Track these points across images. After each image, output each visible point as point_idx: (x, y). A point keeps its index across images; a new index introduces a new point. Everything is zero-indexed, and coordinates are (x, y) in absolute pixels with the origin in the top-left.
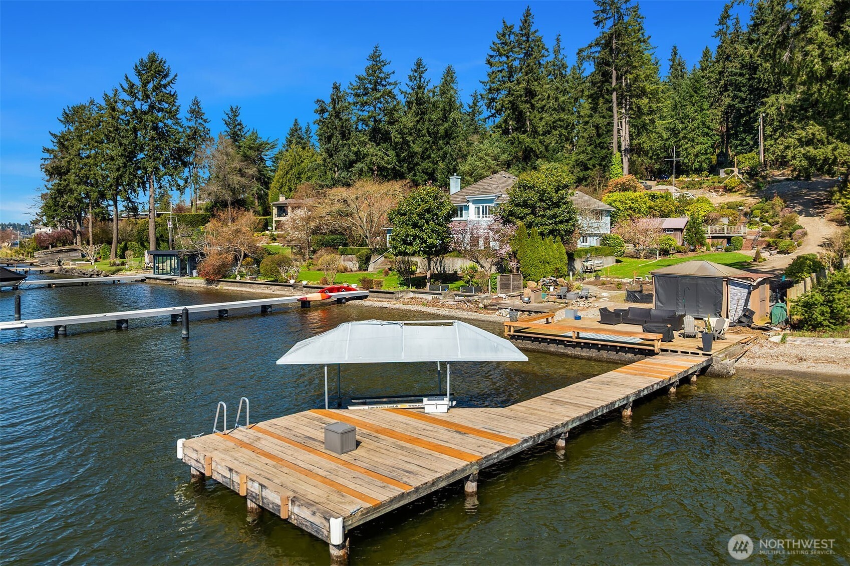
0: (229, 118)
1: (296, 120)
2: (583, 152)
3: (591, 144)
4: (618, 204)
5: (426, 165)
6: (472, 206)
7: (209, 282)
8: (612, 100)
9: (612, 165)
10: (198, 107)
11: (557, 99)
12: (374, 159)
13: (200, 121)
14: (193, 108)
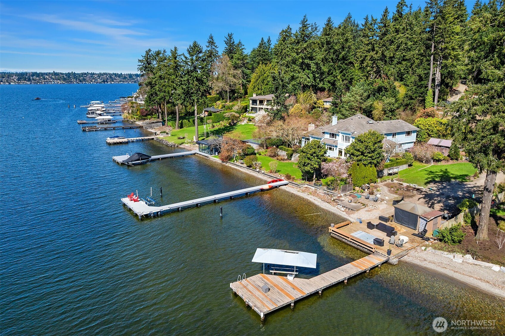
0: (227, 40)
1: (262, 38)
2: (411, 90)
3: (415, 85)
4: (421, 126)
5: (330, 78)
6: (341, 135)
7: (223, 161)
8: (430, 59)
9: (427, 96)
10: (212, 40)
11: (406, 44)
12: (301, 81)
13: (213, 47)
14: (210, 40)
